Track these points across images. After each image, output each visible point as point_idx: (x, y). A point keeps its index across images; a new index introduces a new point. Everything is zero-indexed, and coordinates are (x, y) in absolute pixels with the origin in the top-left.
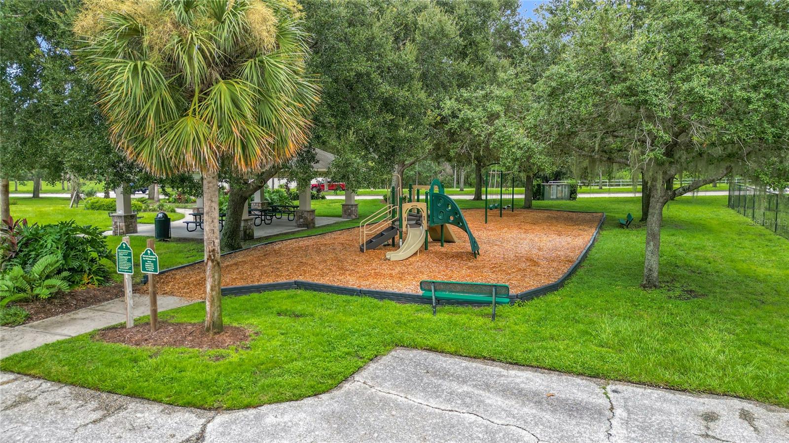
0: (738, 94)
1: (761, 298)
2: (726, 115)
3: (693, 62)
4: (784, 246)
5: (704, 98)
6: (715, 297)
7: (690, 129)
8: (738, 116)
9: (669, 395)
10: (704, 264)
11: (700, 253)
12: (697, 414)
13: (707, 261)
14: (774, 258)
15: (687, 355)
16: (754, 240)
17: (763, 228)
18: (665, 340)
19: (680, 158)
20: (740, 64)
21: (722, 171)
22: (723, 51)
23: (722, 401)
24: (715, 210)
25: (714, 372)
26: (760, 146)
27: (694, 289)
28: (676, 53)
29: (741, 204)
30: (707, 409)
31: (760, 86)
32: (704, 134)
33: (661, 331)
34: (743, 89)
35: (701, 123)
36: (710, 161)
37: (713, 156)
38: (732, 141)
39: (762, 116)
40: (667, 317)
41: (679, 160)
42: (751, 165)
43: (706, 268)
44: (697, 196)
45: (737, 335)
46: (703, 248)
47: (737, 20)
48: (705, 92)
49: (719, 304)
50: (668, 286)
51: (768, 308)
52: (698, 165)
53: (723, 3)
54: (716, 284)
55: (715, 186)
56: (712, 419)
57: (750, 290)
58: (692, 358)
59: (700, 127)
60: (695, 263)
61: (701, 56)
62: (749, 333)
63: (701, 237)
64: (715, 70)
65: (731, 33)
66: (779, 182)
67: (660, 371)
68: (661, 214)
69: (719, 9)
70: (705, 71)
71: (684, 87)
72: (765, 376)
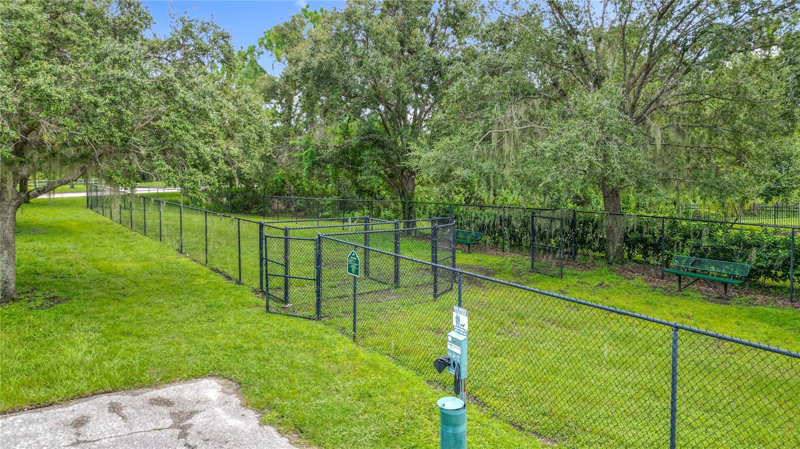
0: (85, 97)
1: (123, 291)
2: (75, 116)
3: (37, 58)
4: (139, 241)
5: (52, 96)
6: (79, 299)
7: (39, 127)
8: (88, 119)
9: (35, 415)
10: (66, 268)
11: (62, 257)
12: (66, 425)
13: (69, 264)
14: (131, 253)
15: (52, 366)
16: (113, 238)
17: (121, 225)
18: (28, 357)
19: (31, 157)
20: (85, 68)
21: (77, 171)
22: (69, 53)
23: (91, 402)
24: (74, 211)
25: (82, 375)
26: (110, 148)
27: (57, 295)
28: (17, 45)
29: (99, 205)
30: (77, 415)
31: (106, 92)
32: (55, 133)
33: (23, 347)
34: (90, 92)
35: (50, 122)
36: (64, 161)
37: (66, 156)
38: (84, 142)
39: (110, 120)
40: (29, 330)
41: (31, 160)
42: (104, 166)
43: (69, 271)
44: (53, 198)
45: (103, 332)
46: (64, 252)
47: (79, 25)
48: (52, 91)
49: (83, 306)
50: (29, 297)
51: (129, 299)
52: (52, 165)
53: (63, 4)
54: (80, 286)
55: (72, 187)
56: (83, 424)
57: (112, 286)
58: (58, 368)
59: (49, 126)
60: (56, 267)
61: (45, 54)
62: (113, 328)
63: (61, 239)
64: (60, 70)
65: (75, 37)
66: (129, 182)
67: (23, 392)
68: (14, 219)
69: (60, 9)
70: (50, 69)
71: (29, 83)
72: (130, 364)
